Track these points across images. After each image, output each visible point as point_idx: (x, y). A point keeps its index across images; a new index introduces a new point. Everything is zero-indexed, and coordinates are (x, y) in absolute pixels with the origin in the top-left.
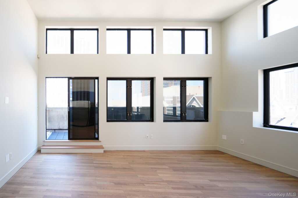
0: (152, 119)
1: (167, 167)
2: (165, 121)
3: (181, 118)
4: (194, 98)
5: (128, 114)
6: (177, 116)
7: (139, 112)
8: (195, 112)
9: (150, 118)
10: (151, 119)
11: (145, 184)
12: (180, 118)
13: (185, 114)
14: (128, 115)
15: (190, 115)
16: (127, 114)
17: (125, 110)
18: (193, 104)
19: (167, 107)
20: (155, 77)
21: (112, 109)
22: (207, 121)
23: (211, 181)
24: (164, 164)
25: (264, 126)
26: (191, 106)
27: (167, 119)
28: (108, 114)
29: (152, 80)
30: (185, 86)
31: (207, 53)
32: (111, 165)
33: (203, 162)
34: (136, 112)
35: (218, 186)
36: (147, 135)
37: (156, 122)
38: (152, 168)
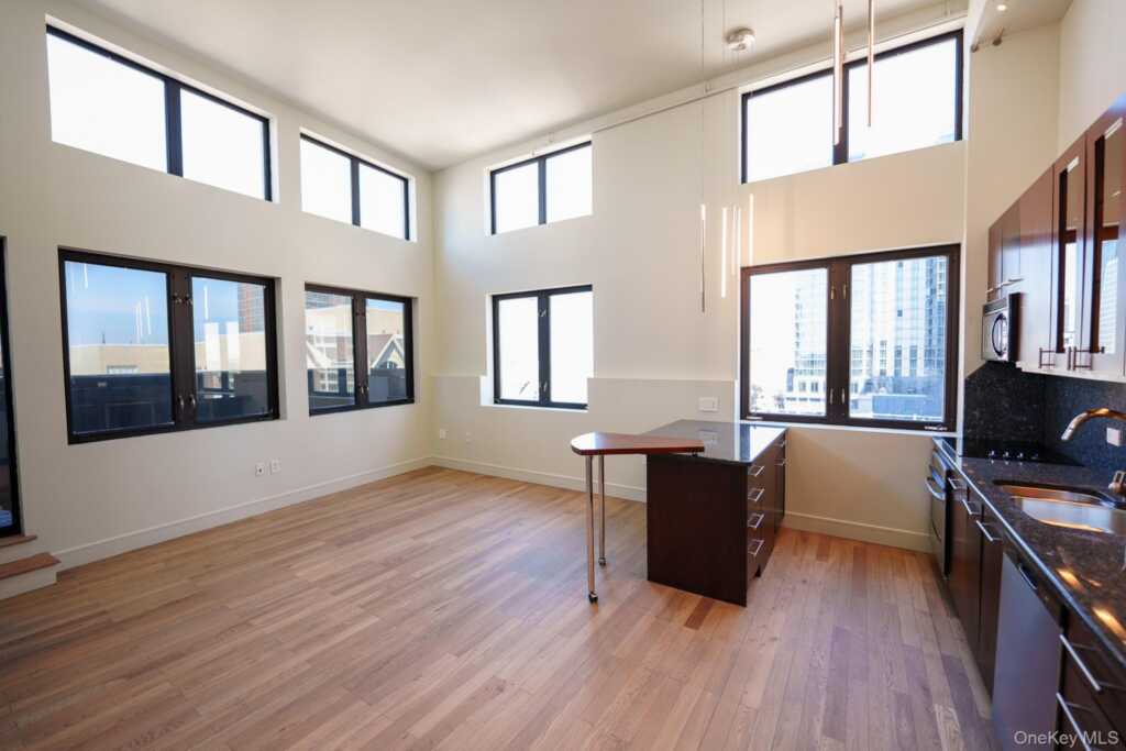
0: (273, 411)
1: (320, 544)
2: (313, 412)
3: (356, 400)
4: (393, 342)
5: (179, 400)
6: (348, 395)
7: (231, 391)
8: (389, 380)
9: (266, 408)
10: (269, 409)
11: (252, 622)
12: (353, 398)
13: (365, 388)
14: (182, 403)
15: (376, 389)
16: (175, 402)
17: (167, 388)
18: (390, 360)
19: (329, 369)
20: (279, 279)
21: (103, 384)
22: (412, 402)
23: (415, 538)
24: (312, 538)
25: (496, 402)
26: (386, 363)
27: (321, 405)
28: (75, 407)
29: (270, 285)
30: (364, 314)
31: (407, 237)
32: (104, 618)
33: (406, 499)
34: (217, 391)
35: (426, 545)
36: (260, 466)
37: (285, 418)
38: (275, 564)
